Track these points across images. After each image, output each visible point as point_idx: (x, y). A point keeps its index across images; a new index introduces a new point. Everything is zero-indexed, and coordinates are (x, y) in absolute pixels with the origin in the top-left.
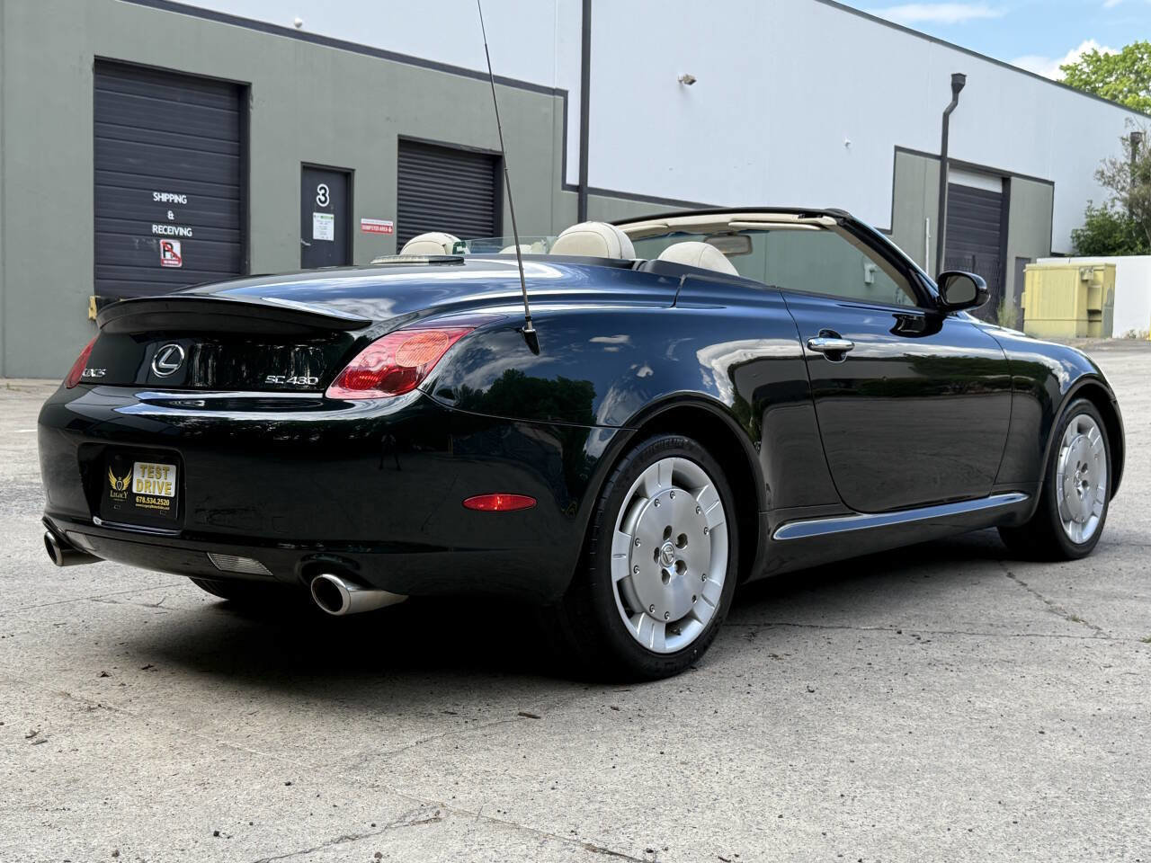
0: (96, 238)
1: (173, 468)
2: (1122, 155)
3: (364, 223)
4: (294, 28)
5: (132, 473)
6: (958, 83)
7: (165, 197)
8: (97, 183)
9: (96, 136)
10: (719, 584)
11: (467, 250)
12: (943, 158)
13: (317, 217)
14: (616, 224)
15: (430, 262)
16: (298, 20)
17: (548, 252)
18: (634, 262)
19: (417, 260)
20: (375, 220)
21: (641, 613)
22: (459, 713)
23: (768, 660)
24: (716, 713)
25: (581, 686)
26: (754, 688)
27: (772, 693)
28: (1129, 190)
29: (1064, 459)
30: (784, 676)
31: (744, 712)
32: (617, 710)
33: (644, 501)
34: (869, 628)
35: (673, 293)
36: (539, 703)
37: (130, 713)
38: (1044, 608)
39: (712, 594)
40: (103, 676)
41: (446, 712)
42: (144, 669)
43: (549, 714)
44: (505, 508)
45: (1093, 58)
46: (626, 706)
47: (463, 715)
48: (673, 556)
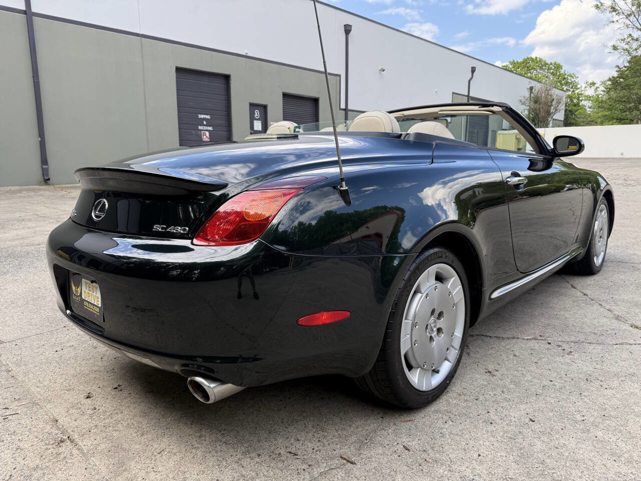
0: (179, 132)
1: (99, 287)
2: (527, 94)
3: (272, 123)
4: (245, 54)
5: (81, 285)
6: (473, 70)
7: (202, 116)
8: (179, 112)
9: (178, 95)
10: (459, 336)
11: (301, 131)
12: (468, 96)
13: (255, 122)
16: (246, 52)
17: (347, 130)
18: (401, 134)
19: (270, 137)
20: (276, 123)
21: (418, 368)
22: (299, 453)
23: (487, 376)
24: (479, 455)
25: (378, 413)
26: (492, 415)
27: (507, 422)
28: (529, 106)
29: (596, 227)
30: (505, 398)
31: (499, 454)
32: (409, 450)
33: (419, 295)
34: (529, 338)
35: (430, 154)
36: (353, 439)
37: (82, 450)
38: (611, 316)
39: (457, 343)
40: (87, 398)
41: (290, 453)
42: (115, 388)
43: (361, 456)
44: (328, 322)
45: (513, 63)
46: (413, 444)
47: (302, 457)
48: (435, 327)
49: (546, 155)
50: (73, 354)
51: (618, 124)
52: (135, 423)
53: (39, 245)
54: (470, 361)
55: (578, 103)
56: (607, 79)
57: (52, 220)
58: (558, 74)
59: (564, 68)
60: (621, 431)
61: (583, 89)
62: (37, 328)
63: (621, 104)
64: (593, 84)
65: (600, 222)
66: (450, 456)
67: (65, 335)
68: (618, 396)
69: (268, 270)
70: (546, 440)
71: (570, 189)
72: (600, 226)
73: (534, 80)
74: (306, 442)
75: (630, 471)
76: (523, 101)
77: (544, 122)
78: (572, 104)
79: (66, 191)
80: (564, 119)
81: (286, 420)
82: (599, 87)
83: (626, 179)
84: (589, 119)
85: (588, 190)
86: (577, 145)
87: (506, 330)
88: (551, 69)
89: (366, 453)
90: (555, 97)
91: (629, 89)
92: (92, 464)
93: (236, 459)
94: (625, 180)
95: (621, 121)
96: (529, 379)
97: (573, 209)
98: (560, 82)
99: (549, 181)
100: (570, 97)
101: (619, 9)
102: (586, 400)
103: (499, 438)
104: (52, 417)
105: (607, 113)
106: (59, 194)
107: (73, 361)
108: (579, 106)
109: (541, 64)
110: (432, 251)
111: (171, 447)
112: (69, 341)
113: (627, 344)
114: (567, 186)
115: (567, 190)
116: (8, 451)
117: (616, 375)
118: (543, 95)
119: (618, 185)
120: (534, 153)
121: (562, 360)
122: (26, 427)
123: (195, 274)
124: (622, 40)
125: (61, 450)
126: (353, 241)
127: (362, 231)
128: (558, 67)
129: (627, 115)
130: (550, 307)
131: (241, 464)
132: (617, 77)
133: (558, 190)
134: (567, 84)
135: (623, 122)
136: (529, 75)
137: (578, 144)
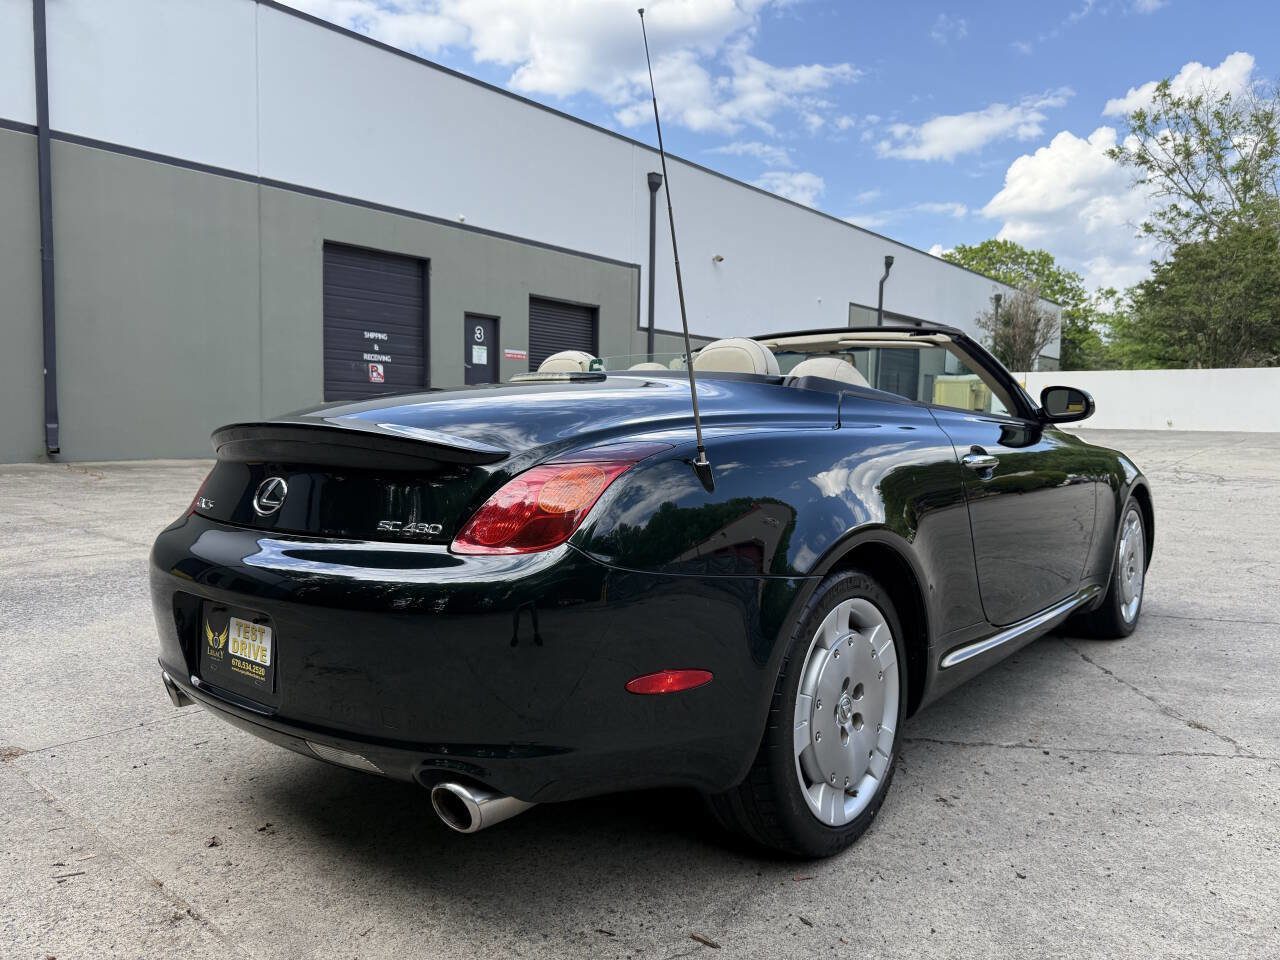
0: (325, 363)
1: (268, 630)
2: (991, 309)
3: (507, 352)
4: (459, 221)
5: (228, 630)
6: (889, 262)
7: (372, 335)
8: (326, 326)
9: (325, 294)
10: (890, 731)
11: (605, 367)
12: (879, 310)
13: (475, 348)
14: (758, 339)
15: (571, 379)
16: (462, 217)
18: (783, 379)
19: (557, 377)
20: (515, 351)
21: (821, 783)
22: (617, 932)
23: (939, 808)
24: (933, 931)
25: (752, 868)
26: (952, 870)
27: (978, 879)
28: (995, 331)
29: (1122, 551)
30: (973, 843)
31: (967, 930)
32: (810, 925)
33: (823, 653)
34: (1010, 744)
35: (835, 412)
36: (711, 908)
37: (219, 931)
38: (1154, 708)
39: (886, 744)
40: (212, 846)
41: (601, 931)
42: (261, 830)
43: (728, 935)
44: (676, 688)
45: (962, 250)
46: (818, 915)
47: (623, 938)
48: (850, 710)
49: (1030, 419)
50: (167, 772)
51: (1161, 368)
52: (308, 886)
53: (57, 576)
54: (908, 782)
55: (1086, 328)
56: (1136, 285)
57: (76, 530)
58: (1047, 272)
59: (1057, 263)
60: (1172, 892)
61: (1093, 301)
62: (87, 728)
63: (1164, 331)
64: (1112, 293)
65: (1130, 542)
66: (883, 933)
67: (146, 740)
68: (1168, 837)
69: (566, 603)
70: (1045, 905)
71: (1074, 482)
72: (1129, 549)
73: (1001, 282)
74: (627, 916)
75: (1188, 952)
76: (983, 320)
77: (1024, 361)
78: (1074, 328)
79: (92, 475)
80: (1061, 356)
81: (586, 880)
82: (1122, 299)
83: (1178, 469)
84: (1106, 357)
85: (1105, 484)
86: (1082, 405)
87: (968, 731)
88: (1033, 263)
89: (735, 930)
90: (1041, 315)
91: (1177, 303)
92: (243, 953)
93: (505, 942)
94: (1176, 471)
95: (1166, 362)
96: (1013, 811)
97: (1079, 519)
98: (1050, 287)
99: (1037, 466)
100: (1068, 315)
101: (1152, 159)
102: (1113, 843)
103: (965, 904)
104: (150, 878)
105: (1139, 348)
106: (81, 481)
107: (170, 784)
108: (1088, 333)
109: (1013, 253)
110: (843, 576)
111: (383, 925)
112: (155, 749)
113: (1182, 754)
114: (1070, 476)
115: (1070, 484)
116: (80, 935)
117: (1164, 804)
118: (1020, 311)
119: (1164, 480)
120: (1008, 415)
121: (1069, 780)
122: (105, 896)
123: (438, 604)
124: (1161, 215)
125: (178, 932)
126: (699, 559)
127: (716, 542)
128: (1046, 260)
129: (1174, 351)
130: (1046, 693)
131: (515, 950)
132: (1155, 282)
133: (1054, 483)
134: (1063, 291)
135: (1169, 363)
136: (993, 272)
137: (1084, 403)
